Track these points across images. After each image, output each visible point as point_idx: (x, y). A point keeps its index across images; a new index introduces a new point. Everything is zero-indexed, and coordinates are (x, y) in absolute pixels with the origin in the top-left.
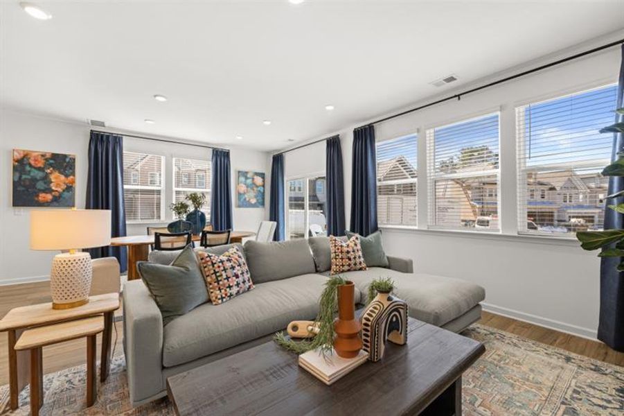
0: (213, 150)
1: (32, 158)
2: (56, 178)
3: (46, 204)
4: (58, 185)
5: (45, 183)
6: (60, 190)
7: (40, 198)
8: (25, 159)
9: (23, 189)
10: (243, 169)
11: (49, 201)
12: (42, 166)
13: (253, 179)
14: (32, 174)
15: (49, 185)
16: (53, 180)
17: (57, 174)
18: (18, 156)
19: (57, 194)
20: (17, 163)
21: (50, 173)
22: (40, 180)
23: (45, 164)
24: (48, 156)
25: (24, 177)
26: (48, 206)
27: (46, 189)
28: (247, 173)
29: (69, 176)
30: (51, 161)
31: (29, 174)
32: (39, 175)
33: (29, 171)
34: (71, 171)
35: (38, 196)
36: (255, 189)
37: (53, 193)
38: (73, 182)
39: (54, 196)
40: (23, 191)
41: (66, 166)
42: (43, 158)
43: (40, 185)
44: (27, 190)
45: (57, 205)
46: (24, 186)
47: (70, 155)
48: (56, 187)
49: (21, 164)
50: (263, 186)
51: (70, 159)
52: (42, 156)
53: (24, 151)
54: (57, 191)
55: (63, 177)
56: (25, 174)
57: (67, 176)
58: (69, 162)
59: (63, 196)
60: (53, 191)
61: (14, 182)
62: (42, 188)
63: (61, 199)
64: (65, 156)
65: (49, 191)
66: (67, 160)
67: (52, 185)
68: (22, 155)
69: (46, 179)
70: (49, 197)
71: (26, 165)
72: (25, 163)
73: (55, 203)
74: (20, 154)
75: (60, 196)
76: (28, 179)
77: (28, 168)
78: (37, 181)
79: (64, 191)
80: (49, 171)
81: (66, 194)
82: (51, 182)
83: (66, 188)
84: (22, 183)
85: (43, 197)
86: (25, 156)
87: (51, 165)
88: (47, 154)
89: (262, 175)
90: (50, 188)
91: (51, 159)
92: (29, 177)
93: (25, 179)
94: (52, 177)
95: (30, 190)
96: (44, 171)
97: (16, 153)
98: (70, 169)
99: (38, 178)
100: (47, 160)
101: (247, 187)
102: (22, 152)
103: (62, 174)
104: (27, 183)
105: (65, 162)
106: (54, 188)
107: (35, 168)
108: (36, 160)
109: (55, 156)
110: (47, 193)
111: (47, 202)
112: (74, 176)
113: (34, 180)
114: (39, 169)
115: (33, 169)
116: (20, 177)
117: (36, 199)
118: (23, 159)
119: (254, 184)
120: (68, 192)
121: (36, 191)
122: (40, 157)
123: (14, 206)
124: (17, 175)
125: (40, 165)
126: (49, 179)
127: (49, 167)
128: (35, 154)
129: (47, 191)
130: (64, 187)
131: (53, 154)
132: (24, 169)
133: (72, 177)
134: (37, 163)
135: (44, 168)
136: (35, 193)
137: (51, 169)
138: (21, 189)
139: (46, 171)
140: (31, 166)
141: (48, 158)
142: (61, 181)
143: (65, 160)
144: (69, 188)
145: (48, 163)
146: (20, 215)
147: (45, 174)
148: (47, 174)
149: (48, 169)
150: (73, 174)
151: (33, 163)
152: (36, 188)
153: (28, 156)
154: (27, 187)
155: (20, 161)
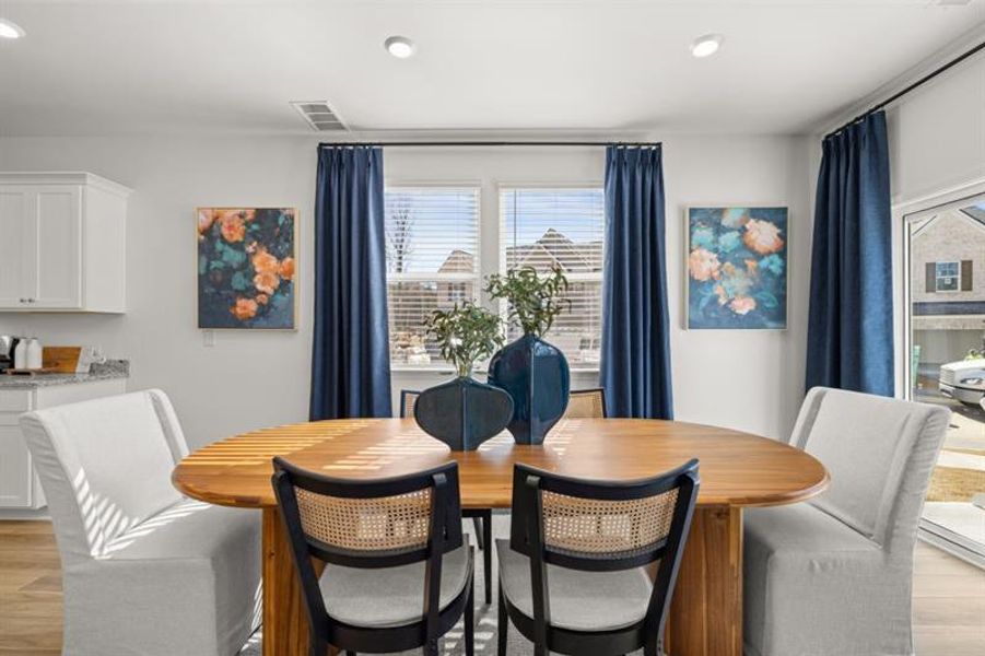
0: (609, 152)
1: (225, 224)
2: (263, 264)
3: (247, 323)
4: (266, 280)
5: (245, 276)
6: (270, 290)
7: (239, 311)
8: (215, 227)
9: (213, 290)
10: (707, 199)
11: (252, 315)
12: (241, 239)
13: (743, 231)
14: (225, 258)
15: (251, 281)
16: (258, 270)
17: (263, 254)
18: (205, 221)
19: (265, 302)
20: (203, 238)
21: (254, 254)
22: (238, 270)
23: (245, 235)
24: (250, 217)
25: (214, 264)
26: (251, 326)
27: (248, 289)
28: (720, 212)
29: (284, 257)
30: (255, 227)
31: (220, 259)
32: (234, 257)
33: (221, 253)
34: (287, 245)
35: (234, 305)
36: (751, 264)
37: (258, 297)
38: (291, 271)
39: (260, 304)
40: (213, 294)
41: (279, 235)
42: (242, 221)
43: (238, 281)
44: (219, 294)
45: (265, 323)
46: (213, 286)
47: (284, 209)
48: (264, 283)
49: (210, 239)
50: (782, 253)
51: (286, 217)
52: (241, 216)
53: (213, 209)
54: (264, 293)
55: (273, 261)
56: (215, 259)
57: (280, 258)
58: (284, 224)
59: (275, 304)
60: (259, 293)
61: (200, 276)
62: (241, 288)
63: (272, 310)
64: (277, 212)
65: (251, 292)
66: (281, 221)
67: (256, 279)
68: (210, 220)
69: (246, 268)
70: (253, 306)
71: (216, 239)
72: (215, 234)
73: (262, 321)
74: (207, 217)
75: (270, 304)
76: (219, 268)
77: (219, 246)
78: (234, 271)
79: (276, 291)
80: (250, 249)
81: (280, 300)
82: (255, 274)
83: (280, 286)
84: (211, 277)
85: (246, 307)
86: (216, 219)
87: (254, 235)
88: (249, 212)
89: (778, 217)
90: (254, 288)
91: (255, 222)
92: (221, 265)
93: (215, 268)
94: (256, 261)
95: (223, 292)
96: (243, 250)
97: (202, 217)
98: (287, 240)
99: (235, 266)
100: (247, 224)
101: (722, 260)
102: (209, 212)
103: (273, 254)
104: (219, 278)
105: (278, 225)
106: (259, 287)
107: (231, 245)
108: (230, 228)
109: (261, 214)
110: (249, 298)
111: (250, 318)
112: (292, 257)
113: (229, 271)
114: (238, 246)
115: (227, 248)
116: (208, 265)
117: (233, 312)
118: (211, 226)
119: (745, 245)
120: (283, 293)
121: (231, 293)
122: (237, 218)
123: (202, 324)
124: (204, 260)
125: (238, 237)
126: (250, 266)
127: (251, 239)
128: (229, 214)
129: (248, 294)
130: (276, 282)
131: (257, 210)
132: (214, 248)
133: (288, 259)
134: (232, 232)
135: (243, 242)
136: (231, 298)
137: (255, 244)
138: (209, 290)
139: (247, 249)
140: (224, 241)
141: (251, 220)
142: (271, 270)
143: (276, 221)
144: (285, 286)
145: (249, 231)
146: (212, 346)
147: (245, 257)
148: (249, 257)
149: (251, 244)
150: (290, 253)
151: (225, 232)
152: (231, 288)
153: (220, 220)
154: (219, 286)
155: (207, 231)
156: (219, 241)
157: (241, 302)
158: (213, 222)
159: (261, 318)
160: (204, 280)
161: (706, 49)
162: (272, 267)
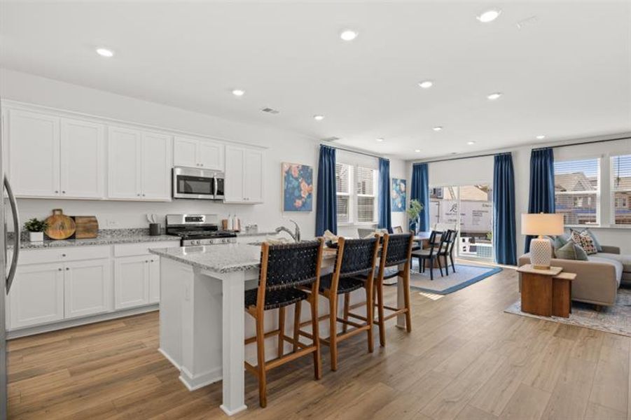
0: (379, 160)
1: (293, 170)
2: (304, 186)
3: (299, 209)
4: (305, 192)
5: (298, 191)
8: (290, 171)
10: (395, 176)
13: (400, 185)
14: (293, 183)
15: (300, 193)
16: (303, 189)
17: (304, 183)
18: (286, 168)
20: (286, 175)
22: (296, 188)
24: (300, 168)
25: (289, 186)
26: (300, 211)
28: (397, 180)
30: (302, 172)
31: (291, 184)
32: (295, 183)
33: (292, 181)
34: (311, 180)
35: (295, 202)
36: (401, 194)
37: (302, 199)
38: (311, 190)
39: (303, 202)
41: (309, 176)
42: (298, 169)
43: (296, 193)
44: (290, 197)
47: (310, 167)
49: (288, 175)
50: (405, 192)
52: (298, 167)
53: (289, 164)
55: (307, 186)
56: (289, 184)
57: (309, 185)
58: (310, 172)
60: (302, 197)
62: (297, 195)
63: (306, 204)
64: (308, 167)
65: (300, 197)
66: (309, 170)
67: (302, 192)
68: (288, 168)
69: (299, 186)
70: (300, 203)
72: (290, 174)
73: (303, 208)
75: (306, 202)
77: (291, 179)
80: (300, 181)
81: (309, 200)
82: (301, 190)
84: (288, 191)
87: (301, 175)
88: (300, 166)
89: (405, 182)
90: (301, 195)
91: (302, 170)
92: (291, 186)
94: (302, 185)
95: (292, 197)
98: (310, 178)
100: (299, 171)
101: (397, 193)
103: (307, 183)
104: (291, 191)
105: (308, 173)
106: (303, 195)
108: (295, 172)
109: (303, 168)
110: (299, 199)
111: (300, 207)
113: (294, 188)
114: (297, 179)
115: (293, 179)
116: (287, 186)
117: (295, 205)
119: (400, 190)
120: (309, 198)
121: (295, 197)
123: (285, 210)
124: (286, 184)
125: (297, 175)
126: (300, 188)
127: (300, 177)
128: (294, 166)
130: (307, 194)
131: (303, 166)
132: (289, 179)
136: (294, 199)
138: (288, 196)
140: (292, 177)
142: (306, 189)
144: (310, 195)
145: (300, 173)
148: (300, 183)
149: (300, 179)
150: (312, 183)
151: (293, 173)
152: (294, 195)
153: (291, 168)
154: (290, 194)
155: (287, 172)
157: (297, 201)
160: (286, 191)
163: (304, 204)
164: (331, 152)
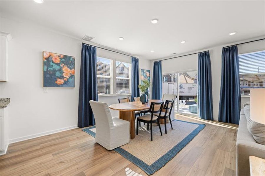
1: (54, 57)
2: (66, 70)
3: (61, 86)
4: (67, 74)
5: (60, 73)
6: (68, 77)
8: (50, 58)
9: (49, 76)
10: (143, 68)
11: (62, 83)
12: (59, 63)
13: (146, 73)
14: (53, 67)
15: (62, 74)
16: (64, 71)
17: (66, 67)
18: (46, 56)
19: (66, 80)
20: (45, 60)
21: (63, 67)
22: (58, 71)
23: (60, 61)
24: (62, 57)
25: (49, 69)
26: (62, 87)
28: (144, 70)
29: (72, 69)
30: (63, 60)
31: (52, 67)
32: (57, 68)
33: (52, 65)
34: (73, 66)
35: (57, 81)
36: (147, 78)
37: (64, 79)
38: (74, 73)
40: (49, 77)
41: (71, 63)
42: (59, 58)
43: (58, 74)
44: (51, 77)
45: (66, 86)
46: (49, 75)
47: (72, 57)
48: (66, 75)
49: (48, 61)
50: (150, 77)
51: (73, 59)
52: (59, 56)
53: (49, 52)
54: (66, 78)
55: (69, 70)
56: (50, 67)
57: (71, 69)
58: (72, 61)
59: (69, 81)
60: (65, 78)
61: (44, 71)
62: (59, 76)
63: (68, 82)
64: (70, 57)
65: (62, 77)
66: (71, 59)
67: (64, 74)
68: (48, 55)
69: (60, 70)
70: (62, 81)
71: (50, 61)
72: (50, 60)
74: (47, 54)
75: (68, 81)
76: (51, 70)
77: (51, 63)
78: (57, 71)
80: (62, 66)
81: (71, 80)
82: (63, 72)
83: (71, 76)
84: (49, 72)
85: (60, 81)
88: (61, 55)
89: (149, 71)
91: (63, 58)
92: (52, 69)
93: (50, 70)
95: (52, 77)
97: (45, 54)
98: (73, 65)
99: (57, 70)
101: (144, 77)
103: (69, 68)
104: (51, 73)
105: (70, 61)
106: (65, 76)
107: (55, 64)
108: (55, 59)
109: (65, 57)
110: (61, 79)
111: (62, 84)
112: (74, 69)
113: (55, 71)
114: (58, 64)
115: (54, 64)
116: (47, 69)
117: (56, 82)
118: (49, 57)
119: (146, 76)
120: (72, 78)
121: (56, 77)
123: (44, 87)
124: (46, 67)
125: (58, 62)
126: (62, 71)
127: (62, 63)
128: (55, 55)
129: (61, 78)
130: (70, 75)
131: (64, 55)
132: (50, 64)
133: (73, 70)
134: (56, 60)
135: (60, 64)
136: (55, 79)
137: (63, 64)
139: (61, 65)
140: (53, 62)
141: (62, 58)
142: (68, 72)
143: (70, 59)
144: (72, 76)
145: (62, 61)
146: (47, 92)
147: (60, 68)
149: (62, 64)
150: (74, 68)
151: (54, 60)
152: (56, 76)
153: (52, 56)
154: (51, 75)
155: (47, 59)
156: (51, 62)
157: (59, 80)
158: (49, 56)
159: (65, 85)
160: (45, 73)
161: (152, 51)
162: (68, 71)
163: (66, 83)
164: (92, 49)
